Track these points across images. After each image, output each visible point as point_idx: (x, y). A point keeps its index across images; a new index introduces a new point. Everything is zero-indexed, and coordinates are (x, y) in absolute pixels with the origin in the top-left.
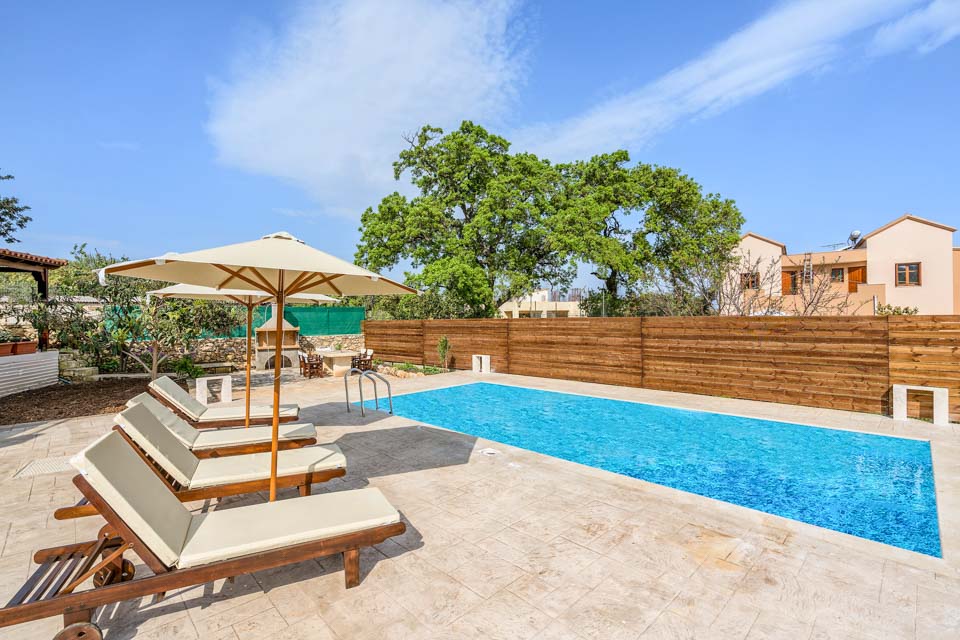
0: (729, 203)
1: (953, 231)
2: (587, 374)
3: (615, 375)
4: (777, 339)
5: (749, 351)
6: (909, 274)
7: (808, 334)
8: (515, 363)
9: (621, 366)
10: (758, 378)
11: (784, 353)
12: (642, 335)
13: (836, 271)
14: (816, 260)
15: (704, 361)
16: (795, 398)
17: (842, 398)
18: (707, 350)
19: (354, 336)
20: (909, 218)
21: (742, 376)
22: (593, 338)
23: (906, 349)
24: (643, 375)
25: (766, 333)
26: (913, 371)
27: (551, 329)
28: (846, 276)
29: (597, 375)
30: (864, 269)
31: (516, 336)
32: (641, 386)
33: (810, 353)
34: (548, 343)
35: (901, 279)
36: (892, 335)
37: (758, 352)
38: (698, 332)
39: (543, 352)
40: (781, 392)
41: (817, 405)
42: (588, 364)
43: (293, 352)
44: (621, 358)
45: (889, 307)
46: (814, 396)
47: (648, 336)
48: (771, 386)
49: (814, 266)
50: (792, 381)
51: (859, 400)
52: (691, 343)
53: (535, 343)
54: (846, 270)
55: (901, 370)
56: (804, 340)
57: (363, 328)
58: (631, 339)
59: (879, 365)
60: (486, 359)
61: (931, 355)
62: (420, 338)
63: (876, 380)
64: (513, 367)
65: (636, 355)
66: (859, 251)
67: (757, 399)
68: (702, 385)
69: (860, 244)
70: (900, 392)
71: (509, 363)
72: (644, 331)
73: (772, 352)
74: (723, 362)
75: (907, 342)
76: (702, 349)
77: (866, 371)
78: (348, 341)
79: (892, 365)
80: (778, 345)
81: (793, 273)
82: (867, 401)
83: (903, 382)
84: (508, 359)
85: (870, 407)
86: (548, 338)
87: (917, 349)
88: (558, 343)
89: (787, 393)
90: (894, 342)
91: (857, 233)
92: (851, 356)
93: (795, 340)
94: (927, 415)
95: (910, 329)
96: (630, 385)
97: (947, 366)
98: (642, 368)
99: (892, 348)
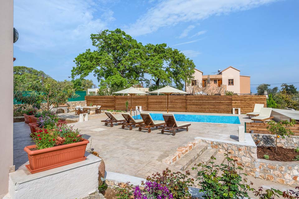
0: (191, 61)
1: (240, 71)
2: (172, 110)
3: (179, 109)
4: (214, 100)
5: (209, 103)
6: (231, 82)
7: (219, 99)
8: (150, 108)
9: (181, 107)
10: (211, 108)
11: (215, 103)
12: (186, 100)
13: (215, 81)
14: (211, 77)
15: (200, 105)
16: (217, 112)
17: (225, 111)
18: (201, 103)
19: (83, 101)
20: (231, 67)
21: (208, 108)
22: (174, 101)
23: (234, 101)
24: (186, 109)
25: (212, 99)
26: (236, 105)
27: (161, 98)
28: (217, 82)
29: (175, 110)
30: (222, 80)
31: (150, 100)
32: (186, 112)
33: (220, 103)
34: (161, 102)
35: (229, 84)
36: (233, 99)
37: (211, 103)
38: (199, 99)
39: (159, 105)
40: (215, 111)
41: (221, 113)
42: (172, 107)
43: (65, 108)
44: (180, 105)
45: (228, 91)
46: (221, 111)
47: (188, 100)
48: (213, 110)
49: (210, 79)
50: (217, 108)
51: (228, 111)
52: (197, 101)
53: (157, 102)
54: (217, 80)
55: (234, 105)
56: (219, 100)
57: (85, 98)
58: (183, 101)
59: (231, 105)
60: (140, 107)
61: (238, 102)
62: (113, 101)
63: (230, 107)
64: (149, 109)
65: (184, 105)
66: (220, 75)
67: (211, 113)
68: (200, 110)
69: (220, 73)
70: (234, 109)
71: (148, 108)
72: (187, 99)
73: (213, 103)
74: (204, 105)
75: (234, 100)
76: (199, 103)
77: (229, 106)
78: (81, 103)
79: (233, 104)
80: (214, 101)
81: (205, 81)
82: (229, 111)
83: (234, 107)
84: (147, 107)
85: (229, 112)
86: (161, 101)
87: (236, 101)
88: (164, 102)
89: (216, 111)
90: (233, 100)
91: (220, 70)
92: (226, 103)
93: (217, 100)
94: (238, 113)
95: (235, 98)
96: (183, 112)
97: (240, 104)
98: (186, 107)
99: (233, 101)
